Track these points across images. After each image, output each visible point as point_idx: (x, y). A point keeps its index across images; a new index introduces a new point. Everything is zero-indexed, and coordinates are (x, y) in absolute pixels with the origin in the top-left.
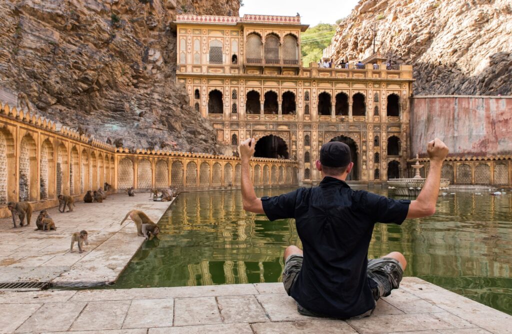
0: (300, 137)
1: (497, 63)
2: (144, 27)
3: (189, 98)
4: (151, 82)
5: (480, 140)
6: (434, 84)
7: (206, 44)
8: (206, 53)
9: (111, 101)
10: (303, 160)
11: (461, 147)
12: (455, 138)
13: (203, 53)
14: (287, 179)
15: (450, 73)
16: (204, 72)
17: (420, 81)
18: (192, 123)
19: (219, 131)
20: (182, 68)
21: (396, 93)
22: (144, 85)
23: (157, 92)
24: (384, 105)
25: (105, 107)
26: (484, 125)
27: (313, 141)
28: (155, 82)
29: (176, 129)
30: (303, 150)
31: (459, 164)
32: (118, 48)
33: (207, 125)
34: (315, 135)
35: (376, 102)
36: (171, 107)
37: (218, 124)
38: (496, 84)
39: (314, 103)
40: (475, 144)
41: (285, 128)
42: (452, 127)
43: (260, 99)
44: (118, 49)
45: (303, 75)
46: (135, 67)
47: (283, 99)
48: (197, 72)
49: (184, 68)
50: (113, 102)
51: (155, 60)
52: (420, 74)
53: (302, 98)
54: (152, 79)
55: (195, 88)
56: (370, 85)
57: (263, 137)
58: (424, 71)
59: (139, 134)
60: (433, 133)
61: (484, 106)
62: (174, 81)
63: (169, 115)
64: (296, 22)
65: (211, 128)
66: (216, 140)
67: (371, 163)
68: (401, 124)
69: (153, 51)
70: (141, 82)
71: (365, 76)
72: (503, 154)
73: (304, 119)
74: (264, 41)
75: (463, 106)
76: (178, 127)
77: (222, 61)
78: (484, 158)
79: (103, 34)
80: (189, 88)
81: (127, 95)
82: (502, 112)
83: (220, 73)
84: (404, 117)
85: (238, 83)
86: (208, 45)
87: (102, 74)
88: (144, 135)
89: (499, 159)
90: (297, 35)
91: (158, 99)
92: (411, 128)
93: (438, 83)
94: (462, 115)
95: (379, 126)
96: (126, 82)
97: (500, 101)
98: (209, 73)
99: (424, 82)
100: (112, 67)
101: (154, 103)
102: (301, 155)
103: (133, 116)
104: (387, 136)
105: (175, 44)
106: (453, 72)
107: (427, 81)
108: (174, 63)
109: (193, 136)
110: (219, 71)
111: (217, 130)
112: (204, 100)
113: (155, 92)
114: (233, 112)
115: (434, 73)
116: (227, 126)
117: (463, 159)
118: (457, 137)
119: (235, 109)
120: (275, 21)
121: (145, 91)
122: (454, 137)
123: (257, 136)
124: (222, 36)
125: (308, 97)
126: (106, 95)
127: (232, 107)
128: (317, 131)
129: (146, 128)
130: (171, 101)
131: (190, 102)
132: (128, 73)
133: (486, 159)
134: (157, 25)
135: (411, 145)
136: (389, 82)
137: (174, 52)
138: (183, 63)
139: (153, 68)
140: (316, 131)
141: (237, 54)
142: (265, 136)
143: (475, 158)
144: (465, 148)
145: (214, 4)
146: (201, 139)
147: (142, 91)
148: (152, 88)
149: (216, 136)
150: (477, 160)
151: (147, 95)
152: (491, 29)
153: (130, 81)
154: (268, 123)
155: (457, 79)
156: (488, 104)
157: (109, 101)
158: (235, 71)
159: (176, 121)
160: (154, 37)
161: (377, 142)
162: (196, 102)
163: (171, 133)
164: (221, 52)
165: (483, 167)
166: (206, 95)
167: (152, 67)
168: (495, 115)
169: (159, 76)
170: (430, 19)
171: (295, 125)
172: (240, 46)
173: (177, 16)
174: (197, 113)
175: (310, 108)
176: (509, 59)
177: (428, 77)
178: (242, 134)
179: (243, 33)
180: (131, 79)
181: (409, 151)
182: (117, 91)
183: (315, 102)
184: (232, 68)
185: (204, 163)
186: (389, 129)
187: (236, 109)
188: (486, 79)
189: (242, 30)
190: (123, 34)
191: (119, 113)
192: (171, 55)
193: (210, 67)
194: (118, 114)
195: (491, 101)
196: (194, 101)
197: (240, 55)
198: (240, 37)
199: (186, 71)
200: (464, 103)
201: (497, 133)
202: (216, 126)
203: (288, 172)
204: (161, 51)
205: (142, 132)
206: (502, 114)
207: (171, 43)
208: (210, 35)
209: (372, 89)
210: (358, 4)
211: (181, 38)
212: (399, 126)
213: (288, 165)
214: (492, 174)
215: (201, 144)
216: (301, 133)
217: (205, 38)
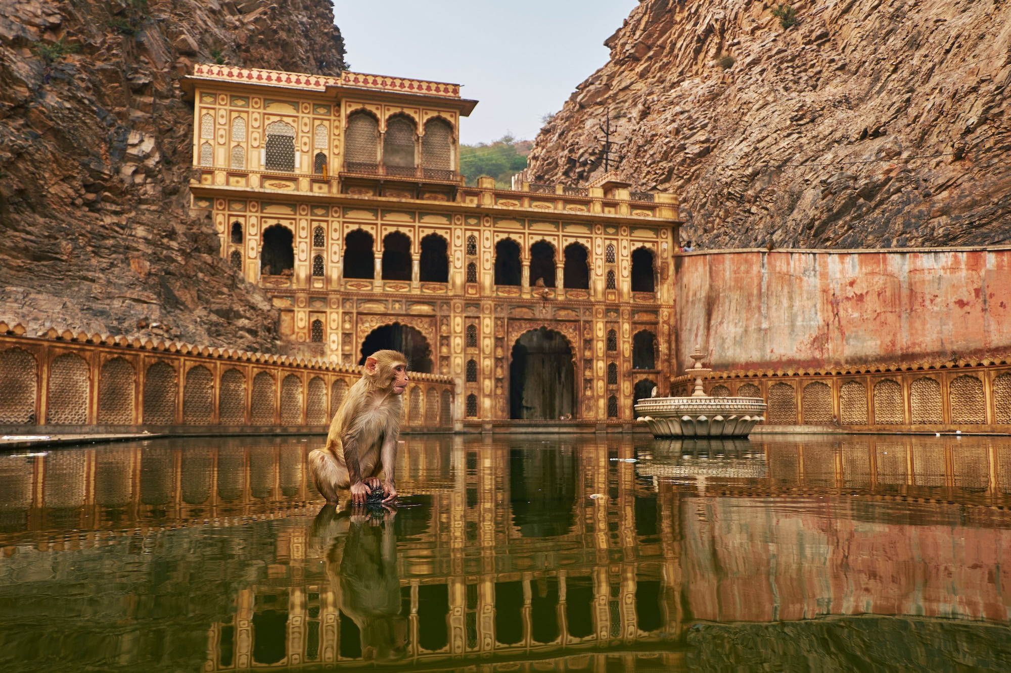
0: (458, 329)
1: (835, 193)
2: (120, 83)
3: (219, 241)
4: (130, 200)
5: (811, 335)
6: (718, 236)
7: (259, 127)
8: (258, 147)
9: (28, 237)
10: (463, 377)
11: (775, 350)
12: (763, 332)
13: (253, 147)
14: (429, 415)
15: (747, 214)
16: (254, 184)
17: (692, 231)
18: (223, 294)
19: (283, 313)
20: (204, 176)
21: (648, 245)
22: (114, 208)
23: (142, 224)
24: (625, 268)
25: (13, 249)
26: (819, 306)
27: (484, 338)
28: (141, 202)
29: (183, 304)
30: (462, 355)
31: (770, 383)
32: (52, 120)
33: (257, 299)
34: (487, 325)
35: (610, 262)
36: (173, 256)
37: (281, 297)
38: (834, 232)
39: (487, 260)
40: (802, 342)
41: (425, 309)
42: (756, 311)
43: (374, 249)
44: (51, 123)
45: (464, 202)
46: (92, 167)
47: (422, 248)
48: (237, 185)
49: (209, 177)
50: (33, 238)
51: (140, 155)
52: (692, 217)
53: (463, 248)
54: (133, 195)
55: (233, 220)
56: (599, 229)
57: (380, 328)
58: (699, 211)
59: (89, 309)
60: (721, 323)
61: (818, 268)
62: (185, 202)
63: (168, 273)
64: (451, 94)
65: (265, 306)
66: (276, 331)
67: (601, 384)
68: (660, 306)
69: (138, 136)
70: (106, 199)
71: (589, 211)
72: (856, 364)
73: (466, 292)
74: (383, 128)
75: (778, 269)
76: (189, 299)
77: (293, 167)
78: (818, 370)
79: (15, 87)
80: (220, 218)
81: (69, 224)
82: (851, 280)
83: (289, 189)
84: (664, 293)
85: (328, 212)
86: (264, 131)
87: (8, 173)
88: (102, 313)
89: (848, 373)
90: (452, 120)
91: (145, 239)
92: (678, 317)
93: (726, 234)
94: (776, 287)
95: (617, 311)
96: (69, 196)
97: (848, 259)
98: (265, 188)
99: (700, 232)
100: (33, 161)
101: (135, 245)
102: (458, 365)
103: (80, 270)
104: (632, 330)
105: (191, 126)
106: (753, 214)
107: (706, 231)
108: (187, 165)
109: (222, 320)
110: (287, 186)
111: (280, 310)
112: (253, 247)
113: (138, 223)
114: (315, 274)
115: (718, 216)
116: (302, 302)
117: (780, 373)
118: (766, 330)
119: (318, 266)
120: (407, 89)
121: (115, 219)
122: (760, 330)
123: (367, 325)
124: (294, 113)
125: (474, 247)
126: (17, 221)
127: (313, 263)
128: (493, 316)
129: (109, 298)
130: (174, 244)
131: (222, 249)
132: (74, 178)
133: (823, 372)
134: (150, 82)
135: (678, 350)
136: (634, 226)
137: (187, 141)
138: (206, 164)
139: (135, 173)
140: (490, 318)
141: (326, 152)
142: (383, 324)
143: (801, 372)
144: (782, 352)
145: (284, 57)
146: (242, 328)
147: (108, 220)
148: (133, 214)
149: (277, 323)
150: (806, 374)
151: (117, 229)
152: (821, 136)
153: (80, 196)
154: (391, 299)
155: (761, 226)
156: (825, 265)
157: (23, 235)
158: (320, 188)
159: (186, 288)
160: (144, 107)
161: (612, 342)
162: (233, 249)
163: (169, 312)
164: (292, 148)
165: (818, 388)
166: (256, 235)
167: (133, 169)
168: (838, 288)
169: (150, 190)
170: (709, 116)
171: (446, 301)
172: (333, 137)
173: (197, 67)
174: (235, 272)
175: (477, 270)
176: (857, 186)
177: (708, 222)
178: (334, 321)
179: (339, 111)
180: (83, 191)
181: (674, 361)
182: (45, 216)
183: (489, 257)
184: (313, 181)
185: (230, 370)
186: (636, 317)
187: (322, 268)
188: (817, 223)
189: (339, 105)
190: (65, 93)
191: (45, 263)
192: (180, 148)
193: (265, 177)
194: (45, 266)
195: (830, 259)
196: (229, 247)
197: (332, 156)
198: (332, 118)
199: (213, 183)
200: (778, 264)
201: (843, 323)
202: (278, 303)
203: (430, 402)
204: (157, 138)
205: (97, 306)
206: (852, 284)
207: (183, 124)
208: (268, 111)
209: (603, 236)
210: (575, 90)
211: (204, 111)
212: (655, 310)
213: (432, 386)
214: (836, 402)
215: (241, 337)
216: (459, 320)
217: (256, 115)
